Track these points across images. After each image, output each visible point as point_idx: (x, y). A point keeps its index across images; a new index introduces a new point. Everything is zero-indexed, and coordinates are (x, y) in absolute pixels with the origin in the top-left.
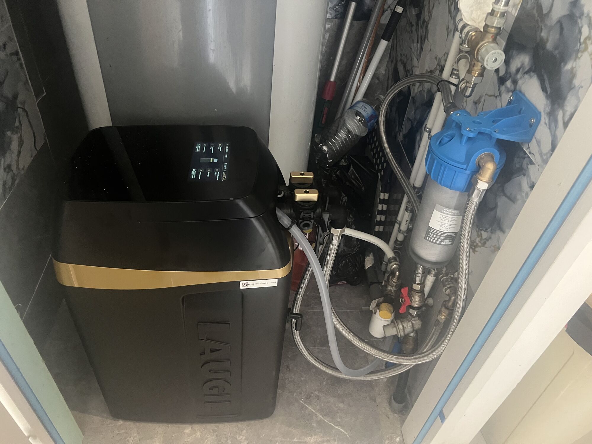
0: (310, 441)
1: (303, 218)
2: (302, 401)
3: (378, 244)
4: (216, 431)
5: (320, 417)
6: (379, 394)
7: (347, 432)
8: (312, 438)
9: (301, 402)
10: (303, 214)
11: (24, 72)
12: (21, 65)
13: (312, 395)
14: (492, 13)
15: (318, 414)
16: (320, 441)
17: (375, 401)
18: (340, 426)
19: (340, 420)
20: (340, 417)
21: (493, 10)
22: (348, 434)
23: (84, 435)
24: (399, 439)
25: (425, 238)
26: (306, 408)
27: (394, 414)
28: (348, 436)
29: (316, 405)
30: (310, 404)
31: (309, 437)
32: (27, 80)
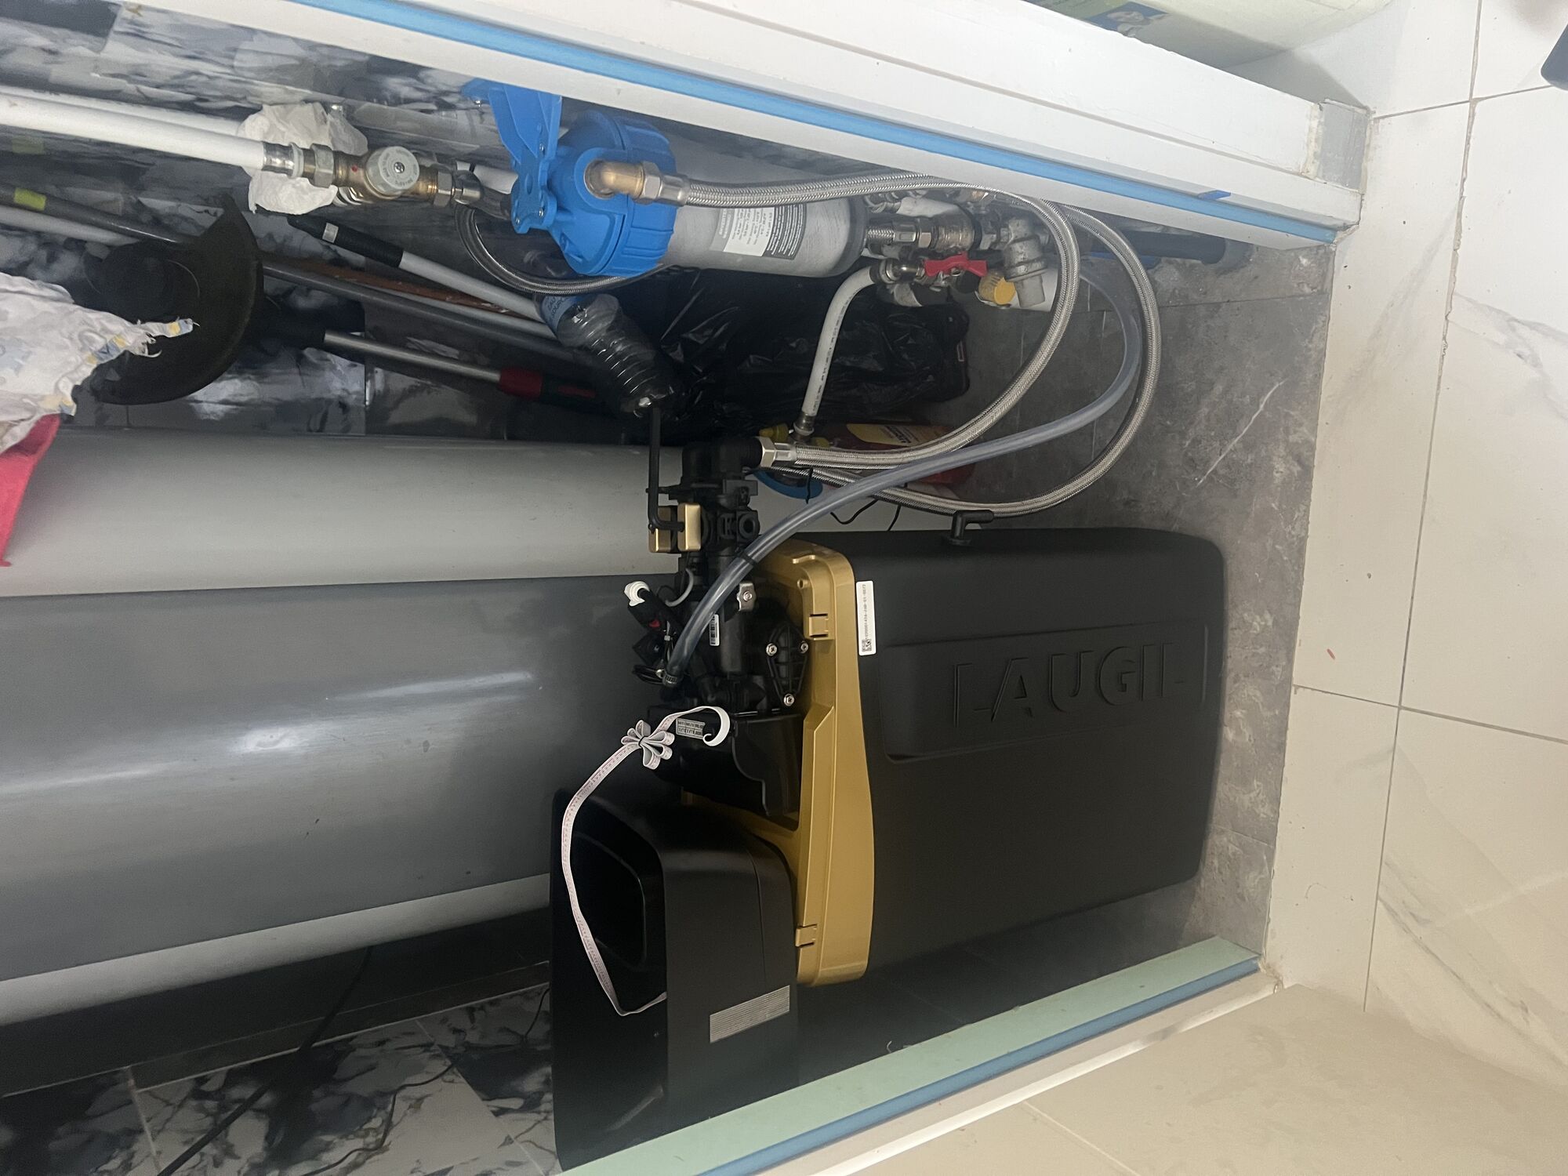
0: (1282, 472)
1: (734, 534)
2: (1199, 480)
3: (845, 301)
4: (1238, 675)
5: (1238, 442)
6: (1205, 293)
7: (1273, 385)
8: (1277, 466)
9: (1201, 481)
10: (724, 533)
11: (507, 998)
12: (491, 1003)
13: (1190, 454)
14: (309, 176)
15: (1230, 447)
16: (1285, 450)
17: (1218, 305)
18: (1258, 399)
19: (1248, 397)
20: (1243, 395)
21: (304, 175)
22: (1279, 382)
23: (1213, 936)
24: (1304, 257)
25: (792, 258)
26: (1215, 472)
27: (1250, 263)
28: (1281, 383)
29: (1211, 448)
30: (1207, 463)
31: (1274, 473)
32: (521, 995)
